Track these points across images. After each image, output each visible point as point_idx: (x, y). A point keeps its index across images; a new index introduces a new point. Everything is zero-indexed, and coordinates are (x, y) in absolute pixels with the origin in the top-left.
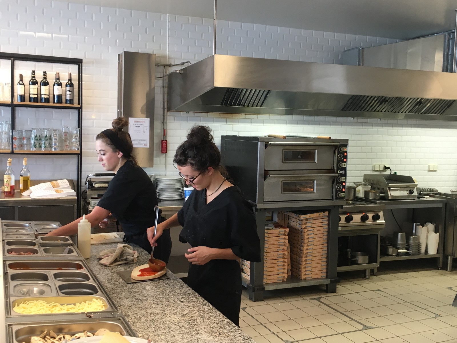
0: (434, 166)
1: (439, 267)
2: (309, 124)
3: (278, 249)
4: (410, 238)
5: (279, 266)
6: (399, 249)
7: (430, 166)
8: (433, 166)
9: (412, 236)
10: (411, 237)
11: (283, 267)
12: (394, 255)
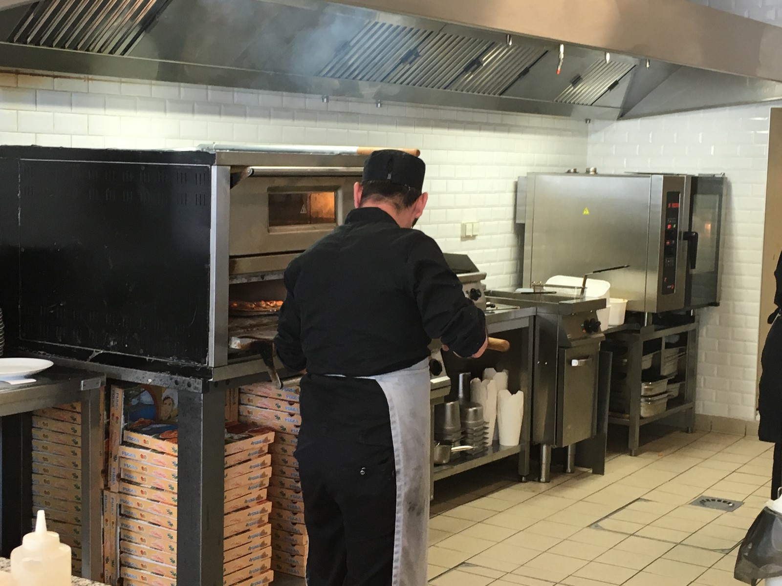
0: (473, 225)
1: (522, 476)
2: (220, 113)
3: (248, 498)
4: (468, 412)
5: (252, 551)
6: (450, 443)
7: (466, 226)
8: (471, 224)
9: (471, 407)
10: (470, 410)
11: (260, 553)
12: (444, 462)
